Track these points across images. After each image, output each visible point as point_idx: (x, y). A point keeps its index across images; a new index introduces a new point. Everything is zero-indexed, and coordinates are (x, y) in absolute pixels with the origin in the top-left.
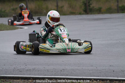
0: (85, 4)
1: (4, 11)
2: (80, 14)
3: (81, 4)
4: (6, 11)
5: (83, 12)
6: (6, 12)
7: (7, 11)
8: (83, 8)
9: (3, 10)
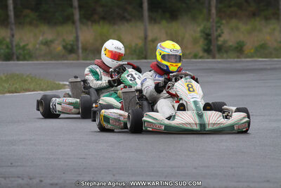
0: (208, 35)
1: (24, 46)
2: (195, 57)
3: (198, 35)
4: (27, 45)
5: (201, 54)
6: (27, 47)
7: (30, 47)
8: (202, 42)
9: (22, 44)
